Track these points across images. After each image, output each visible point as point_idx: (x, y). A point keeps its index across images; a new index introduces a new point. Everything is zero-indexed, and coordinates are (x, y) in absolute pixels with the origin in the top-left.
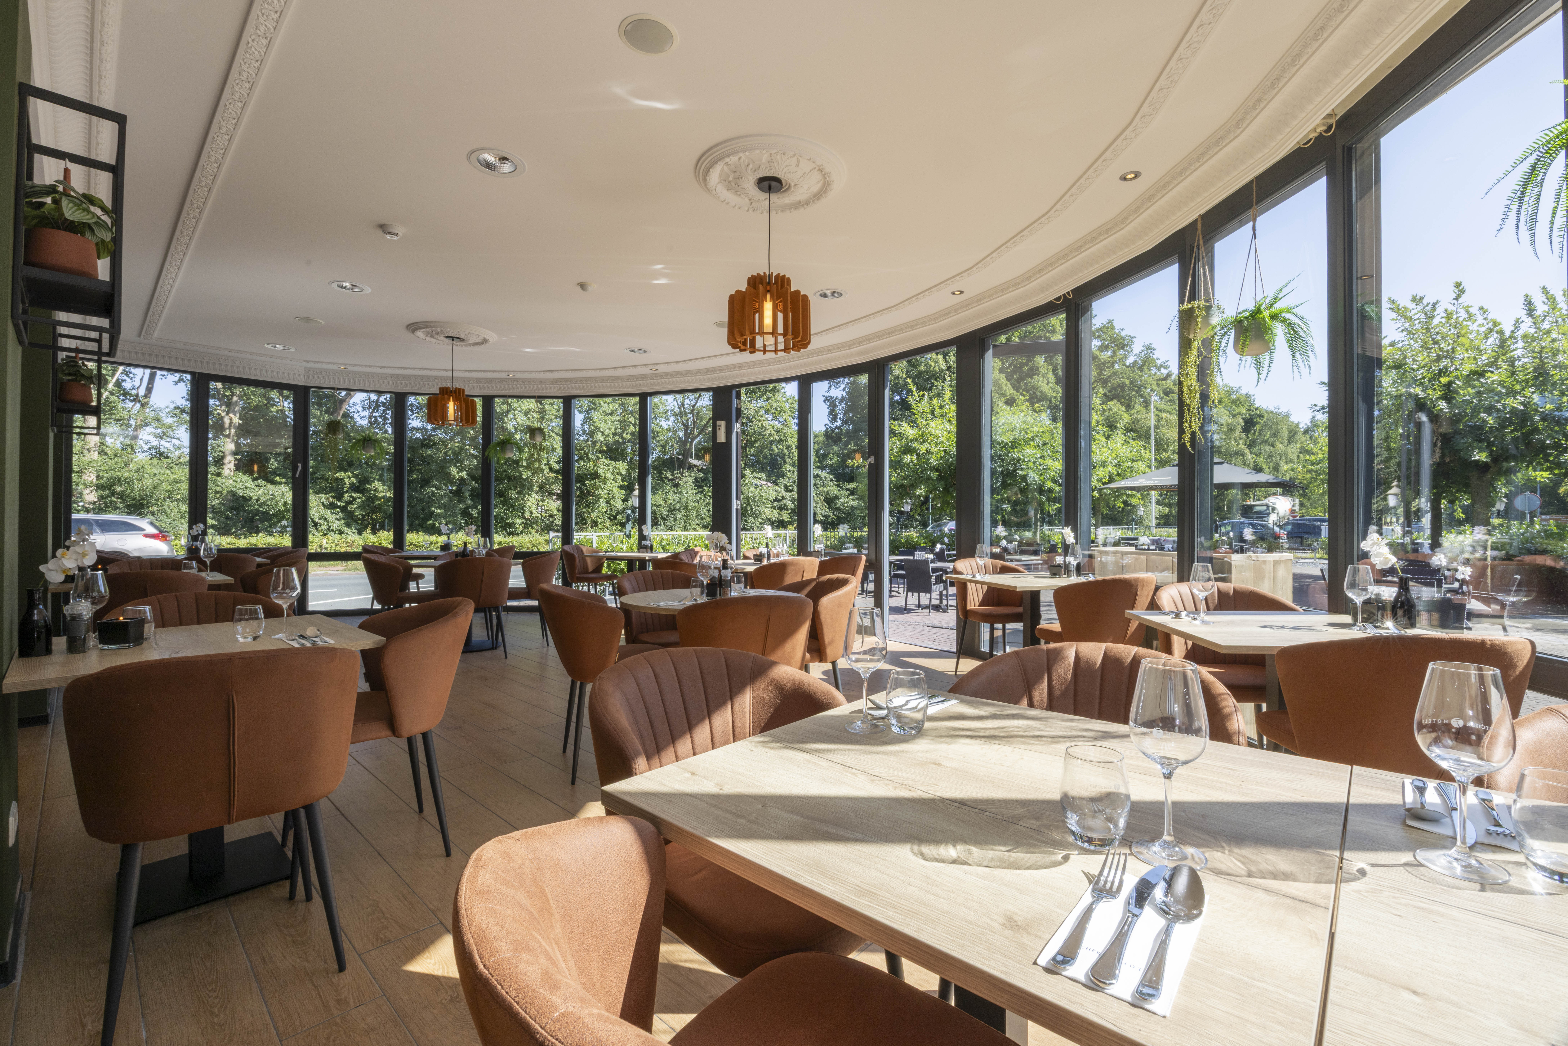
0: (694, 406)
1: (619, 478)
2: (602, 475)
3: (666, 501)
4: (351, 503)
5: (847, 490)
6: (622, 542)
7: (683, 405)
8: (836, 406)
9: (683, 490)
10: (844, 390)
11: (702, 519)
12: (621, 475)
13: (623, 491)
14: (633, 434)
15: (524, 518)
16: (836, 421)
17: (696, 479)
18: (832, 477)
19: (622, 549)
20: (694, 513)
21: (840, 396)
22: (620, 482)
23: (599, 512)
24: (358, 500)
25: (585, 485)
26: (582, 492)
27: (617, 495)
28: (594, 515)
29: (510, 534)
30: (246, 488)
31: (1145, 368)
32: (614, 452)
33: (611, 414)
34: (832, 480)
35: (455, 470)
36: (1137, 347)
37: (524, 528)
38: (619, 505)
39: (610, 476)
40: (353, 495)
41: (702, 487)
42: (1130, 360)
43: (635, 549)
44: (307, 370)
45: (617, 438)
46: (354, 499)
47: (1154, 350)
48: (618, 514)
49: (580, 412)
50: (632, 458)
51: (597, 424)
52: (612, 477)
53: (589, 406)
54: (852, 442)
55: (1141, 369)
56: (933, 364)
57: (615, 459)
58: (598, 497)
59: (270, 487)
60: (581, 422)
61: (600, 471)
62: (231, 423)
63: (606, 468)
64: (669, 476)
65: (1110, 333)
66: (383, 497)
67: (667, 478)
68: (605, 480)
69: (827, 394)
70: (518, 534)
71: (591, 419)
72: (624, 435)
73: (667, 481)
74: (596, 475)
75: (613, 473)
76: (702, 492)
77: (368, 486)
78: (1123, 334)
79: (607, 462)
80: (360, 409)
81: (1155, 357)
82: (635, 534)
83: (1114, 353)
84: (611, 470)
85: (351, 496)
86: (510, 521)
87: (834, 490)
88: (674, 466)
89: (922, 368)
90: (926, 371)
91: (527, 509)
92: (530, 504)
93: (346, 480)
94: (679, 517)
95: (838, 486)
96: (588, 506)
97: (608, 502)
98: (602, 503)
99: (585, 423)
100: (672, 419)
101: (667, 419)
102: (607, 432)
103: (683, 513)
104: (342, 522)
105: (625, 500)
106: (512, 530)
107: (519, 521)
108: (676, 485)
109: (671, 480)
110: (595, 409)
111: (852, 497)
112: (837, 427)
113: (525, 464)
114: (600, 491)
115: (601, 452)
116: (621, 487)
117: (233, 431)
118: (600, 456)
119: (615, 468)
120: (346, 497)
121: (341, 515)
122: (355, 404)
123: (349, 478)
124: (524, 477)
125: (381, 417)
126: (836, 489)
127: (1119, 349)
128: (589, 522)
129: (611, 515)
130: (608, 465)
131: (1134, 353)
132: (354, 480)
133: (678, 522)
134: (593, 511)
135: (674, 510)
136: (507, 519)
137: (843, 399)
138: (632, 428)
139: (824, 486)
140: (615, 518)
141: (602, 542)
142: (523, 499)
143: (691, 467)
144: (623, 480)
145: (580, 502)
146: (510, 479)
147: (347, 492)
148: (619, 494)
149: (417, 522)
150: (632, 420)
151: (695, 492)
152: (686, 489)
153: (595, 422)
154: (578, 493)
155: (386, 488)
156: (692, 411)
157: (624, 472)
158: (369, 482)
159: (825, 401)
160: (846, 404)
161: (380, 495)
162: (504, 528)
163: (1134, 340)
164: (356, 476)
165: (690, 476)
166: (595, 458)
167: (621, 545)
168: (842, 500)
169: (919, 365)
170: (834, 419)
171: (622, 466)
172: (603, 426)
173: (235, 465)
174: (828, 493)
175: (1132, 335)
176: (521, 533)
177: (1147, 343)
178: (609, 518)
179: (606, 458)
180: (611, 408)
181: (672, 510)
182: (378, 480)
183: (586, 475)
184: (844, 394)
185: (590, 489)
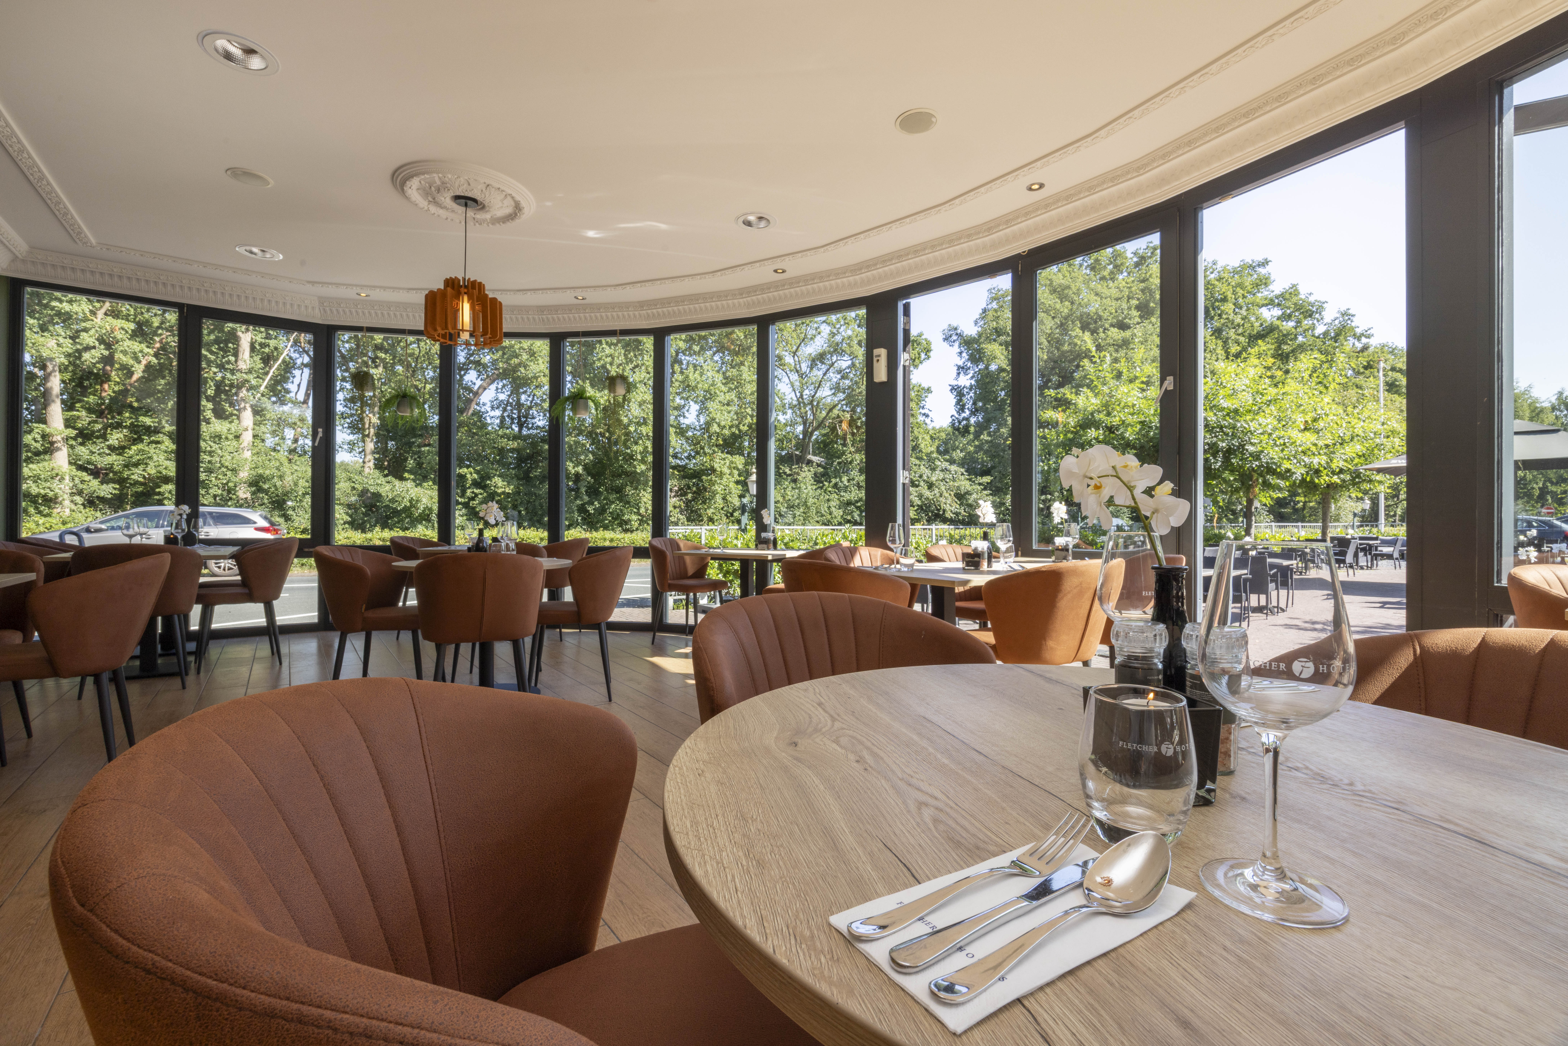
0: (813, 397)
1: (736, 472)
2: (719, 469)
3: (784, 497)
4: (473, 499)
5: (980, 484)
6: (737, 538)
7: (802, 396)
8: (964, 395)
9: (802, 485)
10: (972, 378)
11: (822, 516)
12: (738, 469)
13: (740, 487)
14: (750, 426)
15: (640, 515)
16: (963, 412)
17: (815, 474)
18: (963, 470)
19: (736, 545)
20: (813, 510)
21: (968, 385)
22: (736, 477)
23: (716, 508)
24: (480, 496)
25: (702, 481)
26: (698, 489)
27: (734, 491)
28: (710, 512)
29: (626, 531)
30: (377, 484)
31: (1341, 338)
32: (731, 445)
33: (728, 404)
34: (962, 474)
35: (571, 464)
36: (1330, 314)
37: (640, 525)
38: (736, 502)
39: (726, 470)
40: (475, 491)
41: (822, 482)
42: (1320, 329)
43: (752, 545)
44: (322, 300)
45: (734, 430)
46: (476, 495)
47: (1353, 316)
48: (734, 510)
49: (696, 402)
50: (749, 454)
51: (713, 415)
52: (728, 472)
53: (704, 396)
54: (985, 432)
55: (1335, 339)
56: (1079, 343)
57: (731, 453)
58: (714, 493)
59: (397, 483)
60: (697, 413)
61: (716, 466)
62: (370, 423)
63: (722, 462)
64: (788, 471)
65: (1294, 299)
66: (503, 493)
67: (785, 473)
68: (721, 475)
69: (954, 383)
70: (632, 532)
71: (707, 409)
72: (741, 427)
73: (785, 476)
74: (713, 470)
75: (730, 468)
76: (821, 488)
77: (488, 482)
78: (1312, 299)
79: (723, 456)
80: (489, 409)
81: (1353, 324)
82: (752, 528)
83: (1299, 322)
84: (728, 464)
85: (473, 492)
86: (626, 517)
87: (964, 484)
88: (792, 461)
89: (1066, 347)
90: (1071, 351)
91: (642, 505)
92: (645, 500)
93: (468, 476)
94: (798, 513)
95: (970, 480)
96: (704, 502)
97: (724, 499)
98: (718, 499)
99: (700, 414)
100: (790, 412)
101: (784, 413)
102: (723, 423)
103: (801, 510)
104: (465, 518)
105: (741, 496)
106: (628, 527)
107: (634, 517)
108: (795, 481)
109: (790, 475)
110: (710, 398)
111: (985, 492)
112: (964, 419)
113: (639, 457)
114: (717, 487)
115: (717, 446)
116: (737, 482)
117: (372, 430)
118: (716, 449)
119: (732, 462)
120: (469, 493)
121: (464, 511)
122: (484, 405)
123: (471, 473)
124: (638, 471)
125: (508, 416)
126: (968, 483)
127: (1305, 318)
128: (705, 519)
129: (728, 512)
130: (724, 459)
131: (1325, 321)
132: (475, 476)
133: (797, 519)
134: (709, 508)
135: (792, 507)
136: (623, 515)
137: (971, 386)
138: (749, 419)
139: (954, 480)
140: (732, 515)
141: (713, 537)
142: (638, 495)
143: (809, 462)
144: (739, 475)
145: (696, 498)
146: (628, 474)
147: (469, 488)
148: (736, 490)
149: (535, 518)
150: (749, 411)
151: (815, 487)
152: (805, 484)
153: (710, 413)
154: (694, 489)
155: (505, 483)
156: (812, 402)
157: (740, 467)
158: (490, 478)
159: (951, 390)
160: (975, 393)
161: (500, 491)
162: (620, 525)
163: (1325, 305)
164: (477, 472)
165: (809, 471)
166: (711, 452)
167: (735, 542)
168: (974, 496)
169: (1063, 345)
170: (962, 409)
171: (739, 461)
172: (718, 416)
173: (375, 464)
174: (958, 488)
175: (1323, 300)
176: (637, 529)
177: (1343, 309)
178: (726, 515)
179: (722, 452)
180: (728, 398)
181: (791, 507)
182: (499, 476)
183: (702, 470)
184: (973, 382)
185: (706, 485)
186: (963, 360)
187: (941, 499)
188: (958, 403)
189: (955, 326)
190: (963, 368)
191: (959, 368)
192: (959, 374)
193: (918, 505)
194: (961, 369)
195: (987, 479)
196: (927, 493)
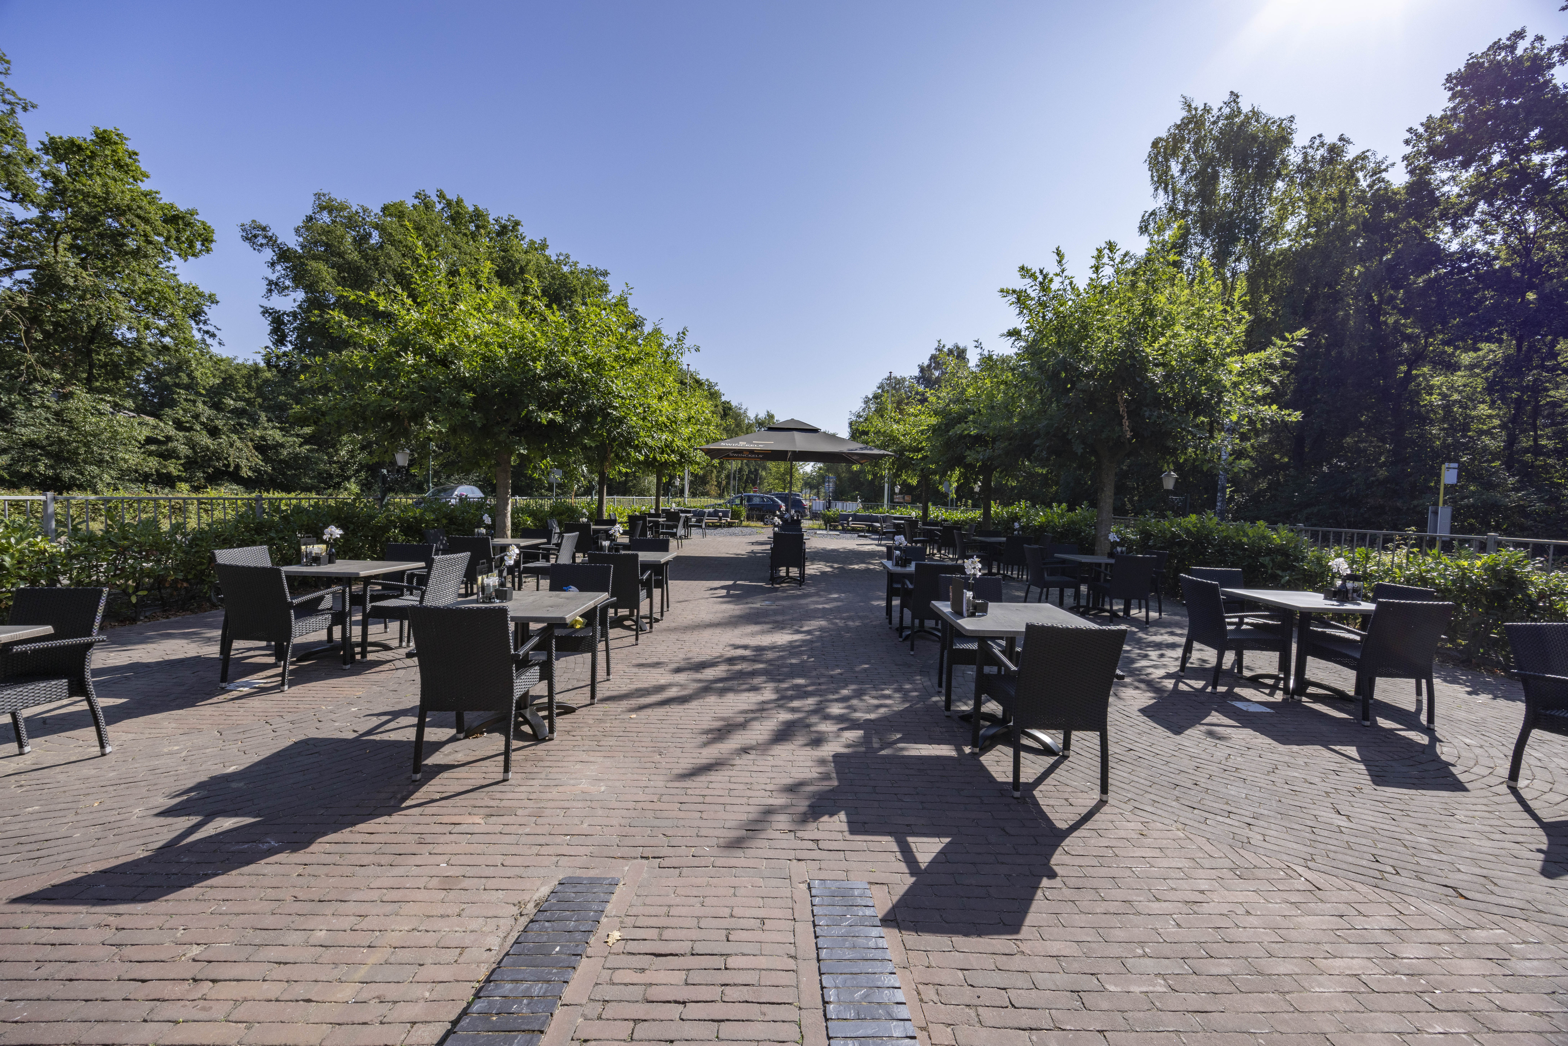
5: (298, 436)
8: (282, 323)
10: (294, 300)
16: (285, 345)
21: (287, 310)
65: (625, 310)
69: (267, 305)
78: (636, 313)
95: (279, 429)
112: (286, 355)
126: (275, 432)
137: (292, 312)
159: (264, 313)
160: (299, 322)
170: (280, 341)
184: (298, 307)
186: (277, 274)
187: (232, 451)
188: (274, 331)
189: (264, 225)
190: (276, 284)
191: (271, 283)
192: (270, 291)
193: (187, 457)
194: (273, 286)
195: (307, 430)
196: (205, 440)
